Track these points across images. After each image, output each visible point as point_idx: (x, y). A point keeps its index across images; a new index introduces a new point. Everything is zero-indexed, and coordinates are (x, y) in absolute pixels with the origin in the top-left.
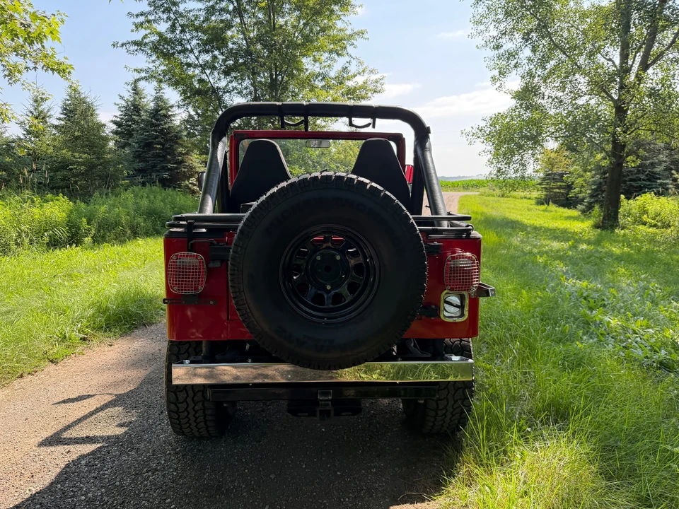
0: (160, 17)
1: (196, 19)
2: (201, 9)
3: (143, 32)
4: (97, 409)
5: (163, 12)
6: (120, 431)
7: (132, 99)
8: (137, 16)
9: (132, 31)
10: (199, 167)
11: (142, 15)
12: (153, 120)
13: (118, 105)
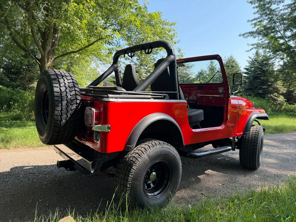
0: (264, 19)
1: (284, 15)
2: (282, 10)
3: (257, 27)
5: (266, 16)
7: (255, 58)
8: (252, 21)
9: (253, 28)
10: (281, 88)
11: (254, 20)
12: (259, 66)
13: (248, 61)
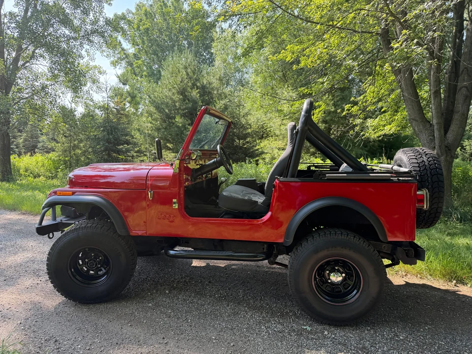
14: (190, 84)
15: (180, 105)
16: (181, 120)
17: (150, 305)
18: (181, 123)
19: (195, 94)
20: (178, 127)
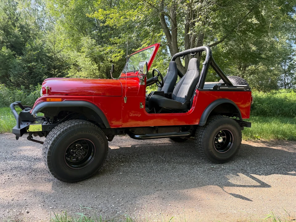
4: (237, 186)
6: (240, 174)
14: (10, 23)
15: (3, 39)
16: (6, 51)
17: (121, 173)
18: (7, 53)
19: (16, 31)
20: (4, 56)
